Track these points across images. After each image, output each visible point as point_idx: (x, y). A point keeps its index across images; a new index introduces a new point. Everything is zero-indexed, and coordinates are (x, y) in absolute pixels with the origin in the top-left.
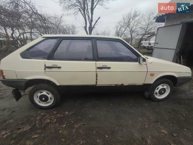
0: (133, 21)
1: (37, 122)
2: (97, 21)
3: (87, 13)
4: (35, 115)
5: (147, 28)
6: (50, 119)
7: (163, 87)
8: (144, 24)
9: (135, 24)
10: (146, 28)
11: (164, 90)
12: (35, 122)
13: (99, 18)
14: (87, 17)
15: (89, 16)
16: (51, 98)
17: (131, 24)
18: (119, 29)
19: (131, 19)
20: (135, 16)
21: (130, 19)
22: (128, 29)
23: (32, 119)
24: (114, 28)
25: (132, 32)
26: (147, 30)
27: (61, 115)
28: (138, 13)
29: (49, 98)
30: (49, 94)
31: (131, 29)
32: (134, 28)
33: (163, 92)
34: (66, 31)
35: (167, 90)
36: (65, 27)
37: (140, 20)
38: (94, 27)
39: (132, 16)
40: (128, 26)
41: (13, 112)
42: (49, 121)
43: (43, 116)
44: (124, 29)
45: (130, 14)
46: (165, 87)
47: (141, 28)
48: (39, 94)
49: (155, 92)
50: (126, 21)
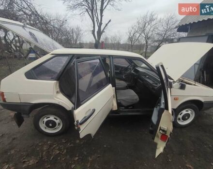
0: (149, 26)
1: (44, 153)
2: (107, 25)
3: (95, 15)
4: (40, 144)
5: (165, 34)
6: (59, 149)
7: (187, 112)
8: (161, 29)
9: (151, 30)
10: (163, 35)
11: (188, 115)
12: (42, 154)
13: (110, 21)
14: (95, 19)
15: (97, 18)
16: (59, 124)
17: (147, 30)
18: (132, 35)
19: (147, 24)
20: (152, 20)
21: (145, 24)
22: (143, 34)
23: (38, 149)
24: (127, 33)
25: (147, 38)
26: (165, 37)
27: (72, 145)
28: (154, 17)
29: (57, 124)
30: (57, 120)
31: (146, 35)
32: (150, 33)
33: (187, 118)
34: (69, 34)
35: (191, 115)
36: (68, 29)
37: (157, 24)
38: (103, 31)
39: (148, 19)
40: (143, 31)
41: (14, 139)
42: (58, 152)
43: (51, 146)
44: (138, 35)
45: (145, 17)
46: (189, 112)
47: (158, 34)
48: (45, 120)
49: (178, 118)
50: (141, 26)
